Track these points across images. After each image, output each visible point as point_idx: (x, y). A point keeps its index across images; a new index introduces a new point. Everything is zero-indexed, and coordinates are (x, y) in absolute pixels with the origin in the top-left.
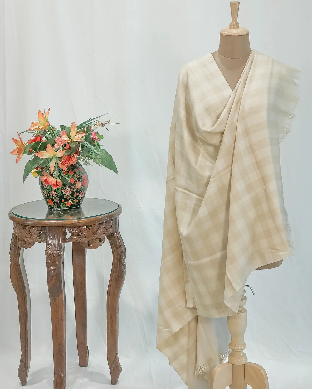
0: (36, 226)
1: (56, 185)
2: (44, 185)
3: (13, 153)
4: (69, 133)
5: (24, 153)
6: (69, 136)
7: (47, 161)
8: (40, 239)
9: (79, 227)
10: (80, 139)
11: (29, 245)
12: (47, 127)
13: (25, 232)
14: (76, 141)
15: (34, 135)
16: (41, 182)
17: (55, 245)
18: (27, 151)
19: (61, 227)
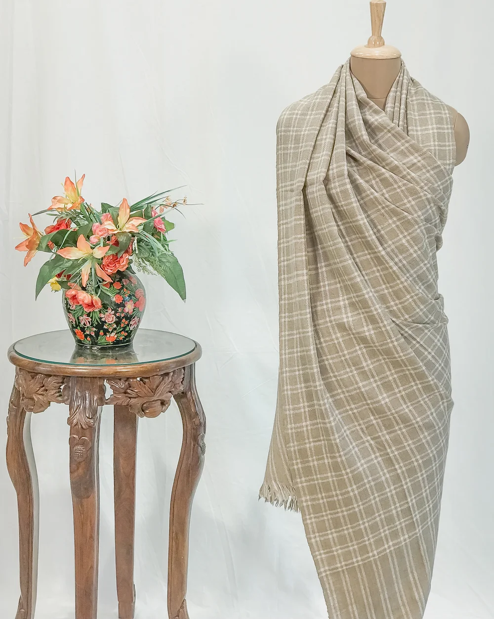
0: (55, 376)
1: (91, 305)
2: (70, 306)
3: (20, 248)
4: (115, 217)
5: (37, 249)
6: (116, 223)
7: (78, 264)
8: (60, 396)
9: (128, 378)
10: (134, 228)
11: (40, 408)
12: (80, 206)
13: (34, 385)
14: (128, 231)
15: (57, 219)
16: (66, 299)
17: (85, 408)
18: (44, 245)
19: (96, 377)
